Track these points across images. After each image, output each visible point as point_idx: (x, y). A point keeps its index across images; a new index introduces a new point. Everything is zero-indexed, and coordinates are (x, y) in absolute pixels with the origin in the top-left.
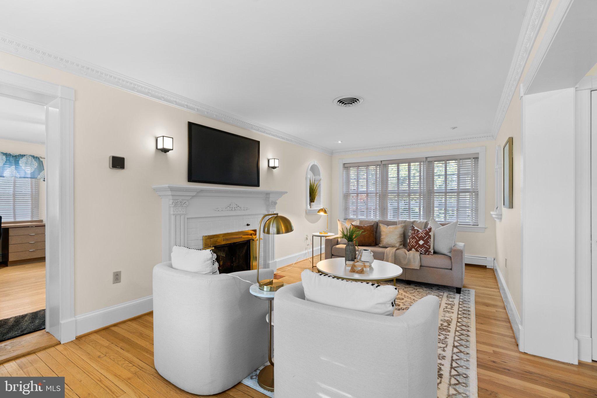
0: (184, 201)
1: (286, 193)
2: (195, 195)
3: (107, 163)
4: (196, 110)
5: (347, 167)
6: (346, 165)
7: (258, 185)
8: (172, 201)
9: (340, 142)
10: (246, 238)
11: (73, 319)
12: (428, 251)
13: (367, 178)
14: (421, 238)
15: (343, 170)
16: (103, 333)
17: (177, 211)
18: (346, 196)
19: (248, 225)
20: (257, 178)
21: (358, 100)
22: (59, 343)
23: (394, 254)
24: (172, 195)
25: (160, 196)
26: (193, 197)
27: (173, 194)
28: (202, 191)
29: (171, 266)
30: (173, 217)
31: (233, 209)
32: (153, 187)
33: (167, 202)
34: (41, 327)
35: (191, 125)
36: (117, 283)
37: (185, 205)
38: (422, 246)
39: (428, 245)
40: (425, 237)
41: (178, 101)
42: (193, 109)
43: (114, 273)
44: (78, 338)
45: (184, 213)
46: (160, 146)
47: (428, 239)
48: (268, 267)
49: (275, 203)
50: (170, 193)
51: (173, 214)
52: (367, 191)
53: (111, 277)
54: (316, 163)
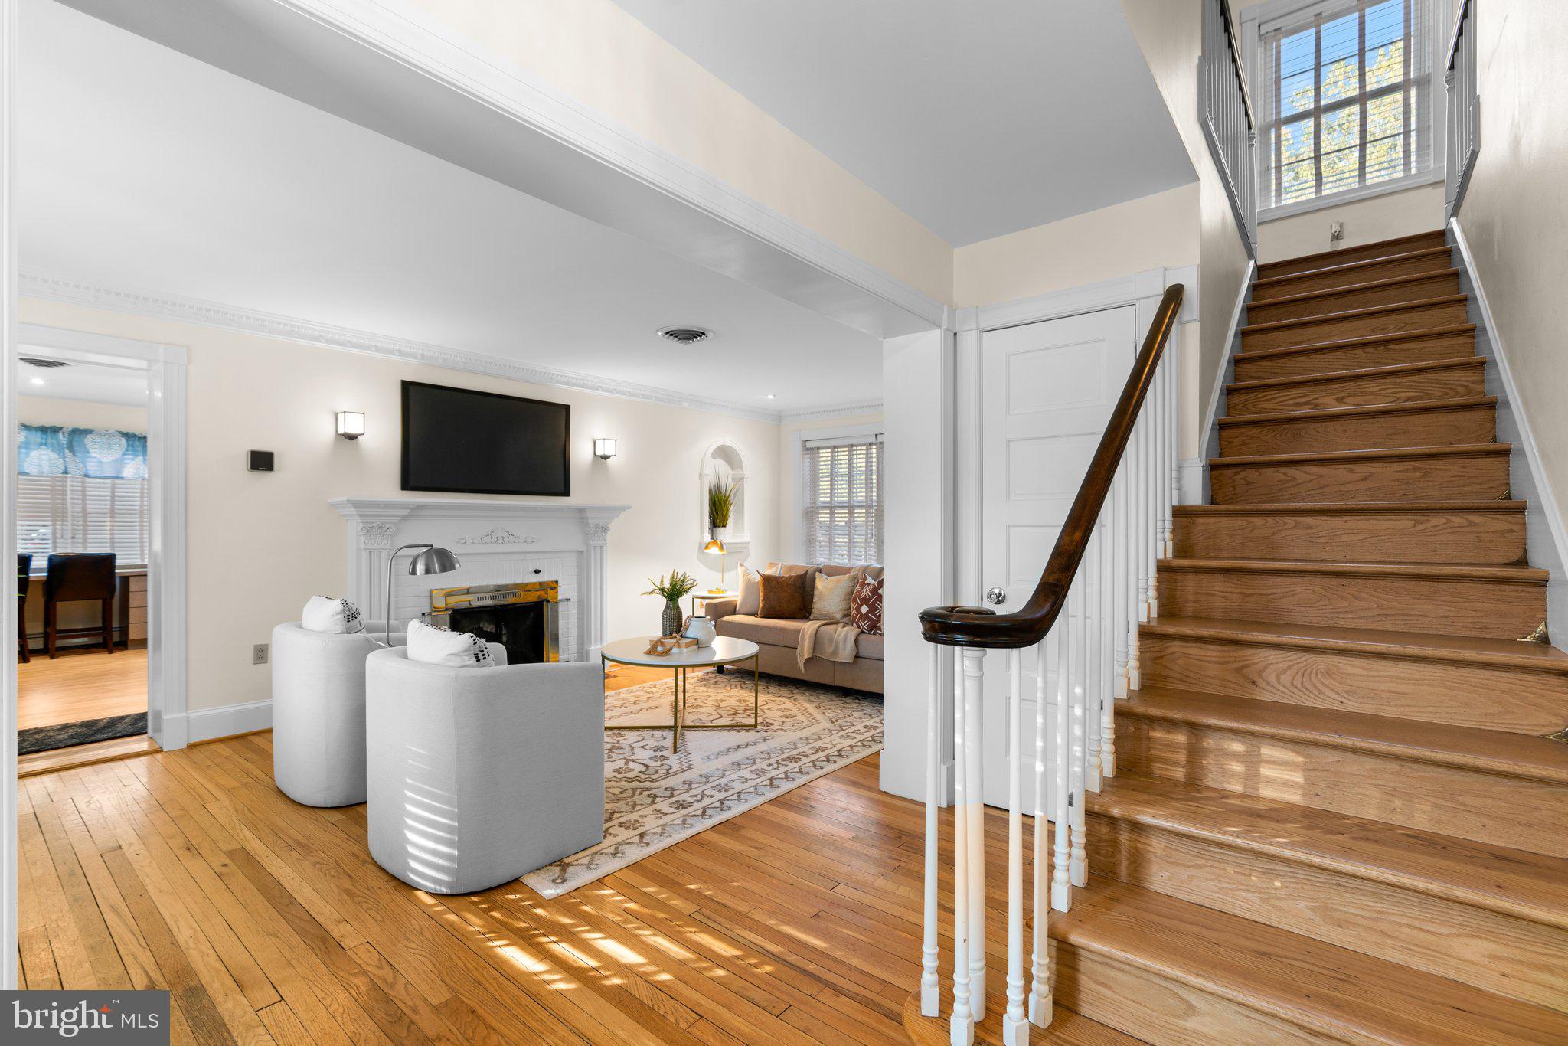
0: (388, 526)
1: (629, 507)
2: (407, 513)
3: (244, 461)
4: (419, 357)
5: (810, 450)
6: (809, 445)
7: (566, 492)
8: (362, 525)
9: (771, 397)
10: (532, 597)
11: (184, 714)
12: (875, 627)
13: (849, 473)
14: (865, 601)
15: (803, 454)
16: (234, 743)
17: (373, 542)
18: (810, 513)
19: (537, 571)
20: (562, 478)
21: (704, 334)
22: (162, 751)
23: (814, 632)
24: (360, 516)
25: (344, 516)
26: (405, 518)
27: (360, 513)
28: (421, 506)
29: (301, 627)
30: (365, 554)
31: (500, 540)
32: (329, 501)
33: (353, 527)
34: (142, 732)
35: (407, 387)
36: (260, 663)
37: (388, 533)
38: (864, 617)
39: (875, 616)
40: (871, 598)
41: (379, 345)
42: (414, 356)
43: (256, 646)
44: (192, 747)
45: (388, 546)
46: (341, 431)
47: (875, 602)
48: (588, 659)
49: (605, 529)
50: (353, 511)
51: (365, 549)
52: (849, 502)
53: (250, 654)
54: (729, 441)
